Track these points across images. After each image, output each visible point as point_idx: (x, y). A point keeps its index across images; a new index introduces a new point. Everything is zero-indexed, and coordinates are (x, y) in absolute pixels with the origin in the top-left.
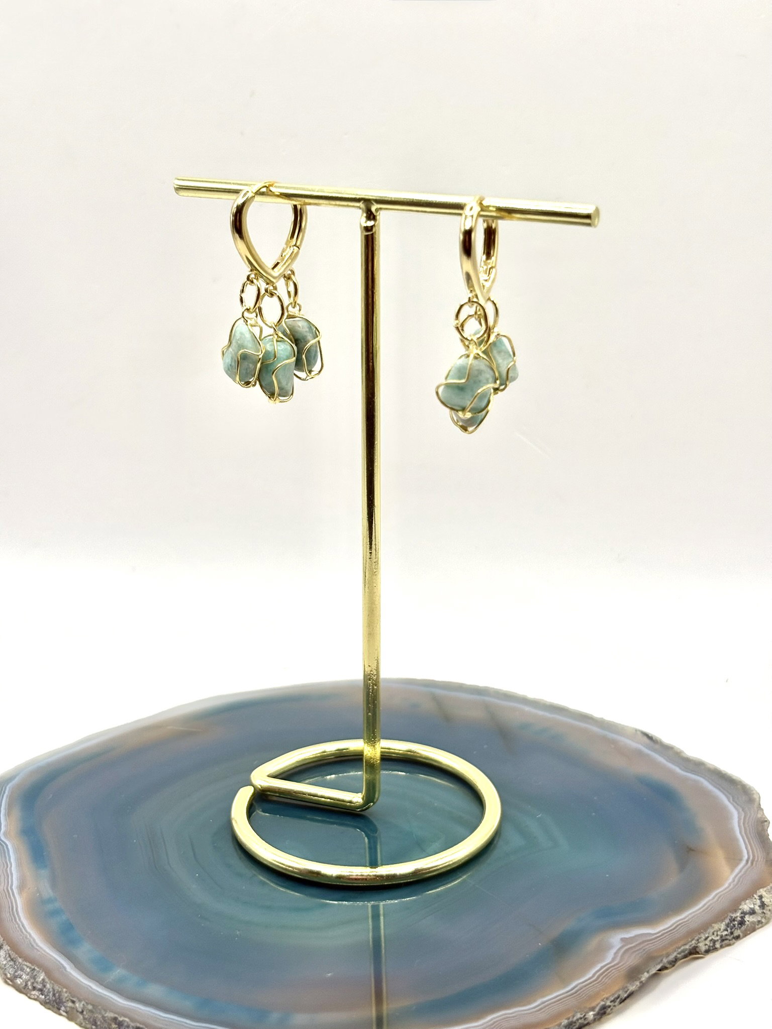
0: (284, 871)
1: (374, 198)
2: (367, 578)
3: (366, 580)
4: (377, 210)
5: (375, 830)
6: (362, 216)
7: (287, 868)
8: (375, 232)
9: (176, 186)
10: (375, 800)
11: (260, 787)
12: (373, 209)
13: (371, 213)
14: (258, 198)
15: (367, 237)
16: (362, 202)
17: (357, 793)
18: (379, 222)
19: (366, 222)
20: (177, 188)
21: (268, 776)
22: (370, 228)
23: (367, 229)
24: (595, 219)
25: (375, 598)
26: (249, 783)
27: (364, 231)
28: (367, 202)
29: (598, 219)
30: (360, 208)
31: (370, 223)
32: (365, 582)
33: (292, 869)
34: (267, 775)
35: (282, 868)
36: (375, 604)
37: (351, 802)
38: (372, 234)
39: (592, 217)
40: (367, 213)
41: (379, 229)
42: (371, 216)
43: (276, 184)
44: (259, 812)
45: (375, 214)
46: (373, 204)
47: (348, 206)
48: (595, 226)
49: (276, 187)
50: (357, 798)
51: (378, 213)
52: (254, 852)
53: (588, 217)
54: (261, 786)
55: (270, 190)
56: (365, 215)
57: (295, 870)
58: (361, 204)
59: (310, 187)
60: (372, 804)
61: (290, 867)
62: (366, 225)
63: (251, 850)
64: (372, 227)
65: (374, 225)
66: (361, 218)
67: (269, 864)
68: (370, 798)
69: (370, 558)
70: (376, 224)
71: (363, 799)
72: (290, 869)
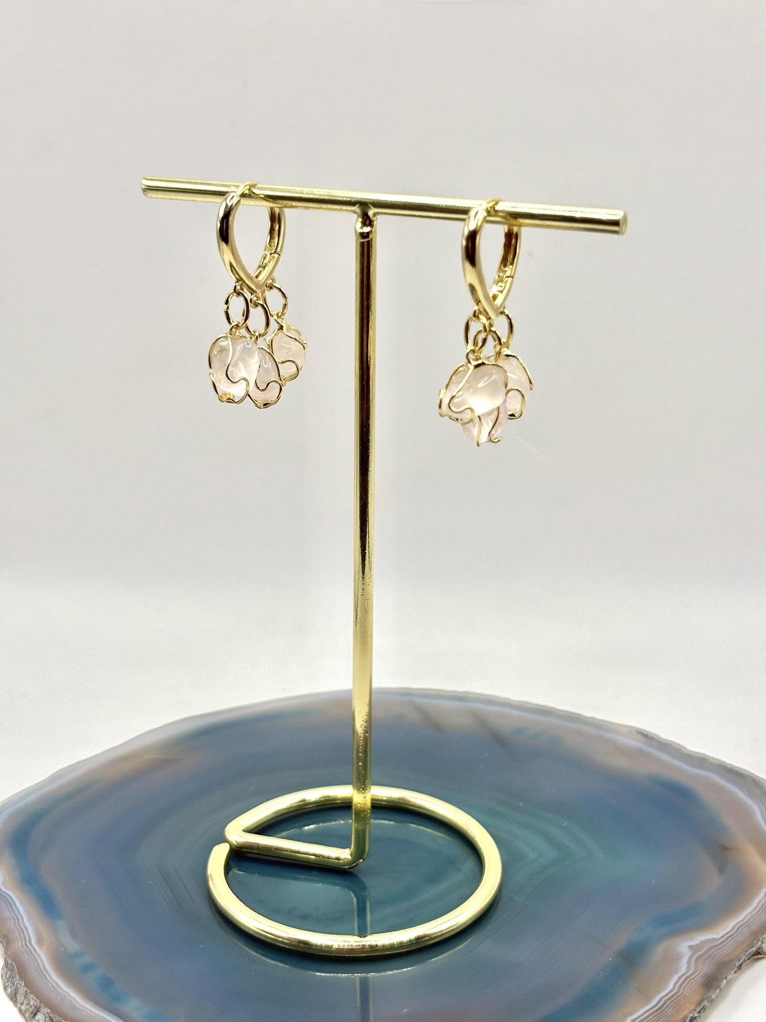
0: (273, 942)
1: (371, 201)
2: (358, 617)
3: (358, 619)
4: (375, 214)
5: (364, 888)
6: (357, 220)
7: (277, 938)
8: (372, 239)
9: (144, 187)
10: (365, 857)
11: (236, 844)
12: (371, 213)
13: (368, 217)
14: (244, 201)
15: (362, 244)
16: (358, 205)
17: (344, 848)
18: (376, 228)
19: (362, 228)
20: (145, 188)
21: (244, 831)
22: (365, 234)
23: (364, 236)
24: (623, 226)
25: (368, 637)
26: (225, 841)
27: (360, 238)
28: (364, 205)
29: (626, 226)
30: (355, 213)
31: (366, 229)
32: (356, 621)
33: (281, 940)
34: (242, 829)
35: (271, 938)
36: (367, 645)
37: (338, 859)
38: (368, 242)
39: (621, 223)
40: (363, 218)
41: (376, 236)
42: (367, 221)
43: (258, 186)
44: (236, 872)
45: (372, 219)
46: (370, 208)
47: (341, 210)
48: (623, 234)
49: (259, 188)
50: (344, 854)
51: (375, 218)
52: (237, 920)
53: (616, 223)
54: (236, 842)
55: (252, 192)
56: (360, 220)
57: (285, 941)
58: (356, 208)
59: (298, 189)
60: (361, 860)
61: (279, 937)
62: (361, 231)
63: (234, 918)
64: (368, 233)
65: (371, 231)
66: (356, 223)
67: (255, 934)
68: (359, 853)
69: (363, 595)
70: (373, 230)
71: (351, 855)
72: (280, 939)
